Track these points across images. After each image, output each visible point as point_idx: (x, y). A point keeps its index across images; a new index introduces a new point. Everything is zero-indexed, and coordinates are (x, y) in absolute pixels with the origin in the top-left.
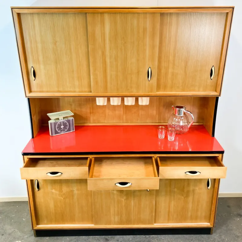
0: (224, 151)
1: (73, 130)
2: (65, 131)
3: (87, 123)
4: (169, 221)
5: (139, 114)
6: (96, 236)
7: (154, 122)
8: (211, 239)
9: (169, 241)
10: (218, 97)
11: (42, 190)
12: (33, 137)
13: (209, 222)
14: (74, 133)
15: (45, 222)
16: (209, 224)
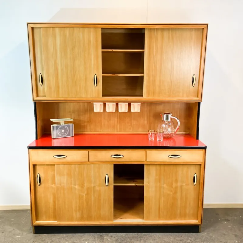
0: (206, 147)
1: (73, 135)
2: (65, 135)
3: (85, 132)
4: (159, 218)
5: (131, 124)
6: (92, 234)
7: (145, 131)
8: (200, 236)
9: (160, 237)
10: (200, 102)
11: (43, 185)
12: (37, 138)
13: (197, 220)
14: (73, 138)
15: (44, 218)
16: (197, 221)
